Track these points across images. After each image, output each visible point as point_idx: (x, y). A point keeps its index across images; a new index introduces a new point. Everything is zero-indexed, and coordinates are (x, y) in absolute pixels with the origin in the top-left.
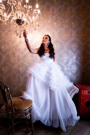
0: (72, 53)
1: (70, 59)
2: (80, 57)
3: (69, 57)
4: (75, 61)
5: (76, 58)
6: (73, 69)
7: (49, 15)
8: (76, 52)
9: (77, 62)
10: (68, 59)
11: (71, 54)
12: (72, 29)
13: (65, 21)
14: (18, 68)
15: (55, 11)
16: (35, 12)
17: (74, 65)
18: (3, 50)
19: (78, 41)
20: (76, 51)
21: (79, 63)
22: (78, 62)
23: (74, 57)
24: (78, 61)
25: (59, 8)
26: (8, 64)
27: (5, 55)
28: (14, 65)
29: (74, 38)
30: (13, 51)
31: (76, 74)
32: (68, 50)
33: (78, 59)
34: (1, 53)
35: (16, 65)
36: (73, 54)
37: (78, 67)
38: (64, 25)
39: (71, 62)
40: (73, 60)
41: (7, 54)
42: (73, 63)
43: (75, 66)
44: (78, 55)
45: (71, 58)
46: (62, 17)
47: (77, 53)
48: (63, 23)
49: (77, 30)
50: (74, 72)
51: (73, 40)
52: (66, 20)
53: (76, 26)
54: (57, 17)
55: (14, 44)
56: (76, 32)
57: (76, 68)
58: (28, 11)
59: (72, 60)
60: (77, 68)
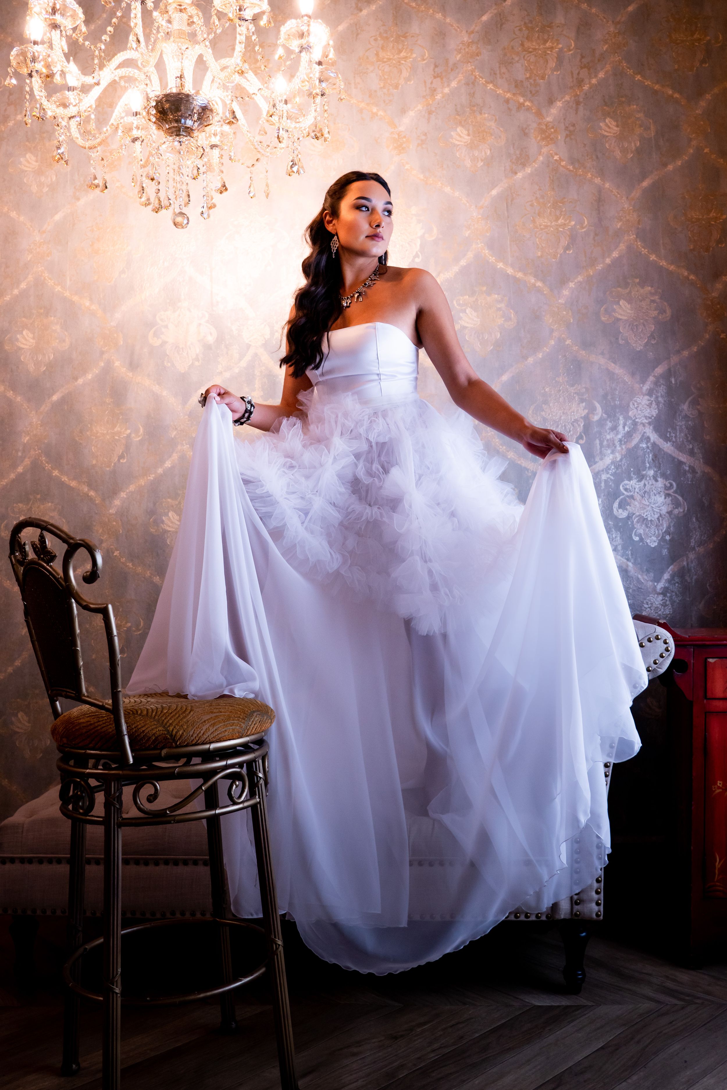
0: (618, 370)
1: (601, 423)
2: (694, 403)
3: (592, 410)
4: (654, 437)
5: (655, 412)
6: (635, 507)
7: (405, 74)
8: (657, 362)
9: (667, 447)
10: (586, 418)
11: (611, 375)
12: (601, 173)
13: (539, 114)
14: (151, 513)
15: (452, 44)
16: (289, 37)
17: (641, 478)
18: (31, 367)
19: (663, 263)
20: (651, 355)
21: (692, 453)
22: (680, 448)
23: (644, 400)
24: (680, 437)
25: (485, 18)
26: (65, 479)
27: (45, 408)
28: (114, 492)
29: (629, 248)
30: (108, 369)
31: (673, 558)
32: (586, 345)
33: (680, 423)
34: (13, 387)
35: (132, 488)
36: (626, 378)
37: (681, 490)
38: (533, 143)
39: (611, 445)
40: (629, 435)
41: (55, 398)
42: (632, 454)
43: (649, 484)
44: (670, 391)
45: (611, 412)
46: (518, 85)
47: (659, 370)
48: (524, 133)
49: (644, 176)
50: (653, 542)
51: (616, 262)
52: (551, 102)
53: (639, 151)
54: (471, 83)
55: (118, 315)
56: (636, 193)
57: (660, 499)
58: (243, 30)
59: (622, 431)
60: (676, 504)
